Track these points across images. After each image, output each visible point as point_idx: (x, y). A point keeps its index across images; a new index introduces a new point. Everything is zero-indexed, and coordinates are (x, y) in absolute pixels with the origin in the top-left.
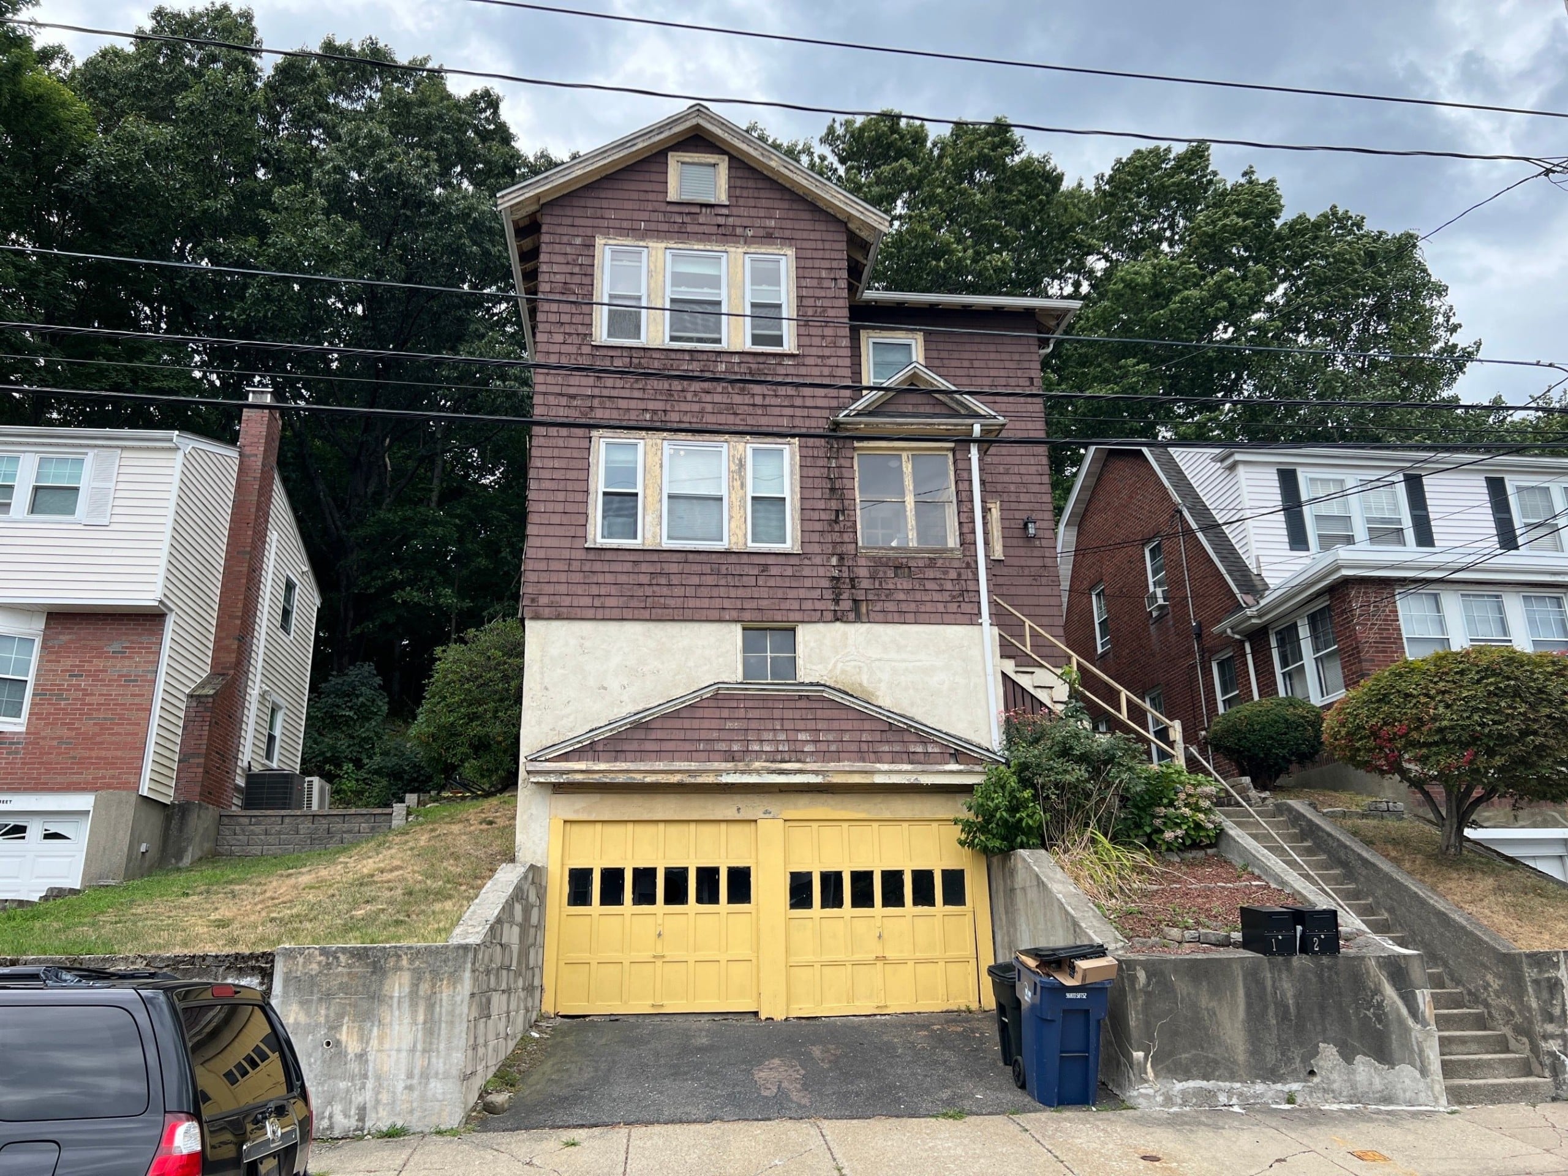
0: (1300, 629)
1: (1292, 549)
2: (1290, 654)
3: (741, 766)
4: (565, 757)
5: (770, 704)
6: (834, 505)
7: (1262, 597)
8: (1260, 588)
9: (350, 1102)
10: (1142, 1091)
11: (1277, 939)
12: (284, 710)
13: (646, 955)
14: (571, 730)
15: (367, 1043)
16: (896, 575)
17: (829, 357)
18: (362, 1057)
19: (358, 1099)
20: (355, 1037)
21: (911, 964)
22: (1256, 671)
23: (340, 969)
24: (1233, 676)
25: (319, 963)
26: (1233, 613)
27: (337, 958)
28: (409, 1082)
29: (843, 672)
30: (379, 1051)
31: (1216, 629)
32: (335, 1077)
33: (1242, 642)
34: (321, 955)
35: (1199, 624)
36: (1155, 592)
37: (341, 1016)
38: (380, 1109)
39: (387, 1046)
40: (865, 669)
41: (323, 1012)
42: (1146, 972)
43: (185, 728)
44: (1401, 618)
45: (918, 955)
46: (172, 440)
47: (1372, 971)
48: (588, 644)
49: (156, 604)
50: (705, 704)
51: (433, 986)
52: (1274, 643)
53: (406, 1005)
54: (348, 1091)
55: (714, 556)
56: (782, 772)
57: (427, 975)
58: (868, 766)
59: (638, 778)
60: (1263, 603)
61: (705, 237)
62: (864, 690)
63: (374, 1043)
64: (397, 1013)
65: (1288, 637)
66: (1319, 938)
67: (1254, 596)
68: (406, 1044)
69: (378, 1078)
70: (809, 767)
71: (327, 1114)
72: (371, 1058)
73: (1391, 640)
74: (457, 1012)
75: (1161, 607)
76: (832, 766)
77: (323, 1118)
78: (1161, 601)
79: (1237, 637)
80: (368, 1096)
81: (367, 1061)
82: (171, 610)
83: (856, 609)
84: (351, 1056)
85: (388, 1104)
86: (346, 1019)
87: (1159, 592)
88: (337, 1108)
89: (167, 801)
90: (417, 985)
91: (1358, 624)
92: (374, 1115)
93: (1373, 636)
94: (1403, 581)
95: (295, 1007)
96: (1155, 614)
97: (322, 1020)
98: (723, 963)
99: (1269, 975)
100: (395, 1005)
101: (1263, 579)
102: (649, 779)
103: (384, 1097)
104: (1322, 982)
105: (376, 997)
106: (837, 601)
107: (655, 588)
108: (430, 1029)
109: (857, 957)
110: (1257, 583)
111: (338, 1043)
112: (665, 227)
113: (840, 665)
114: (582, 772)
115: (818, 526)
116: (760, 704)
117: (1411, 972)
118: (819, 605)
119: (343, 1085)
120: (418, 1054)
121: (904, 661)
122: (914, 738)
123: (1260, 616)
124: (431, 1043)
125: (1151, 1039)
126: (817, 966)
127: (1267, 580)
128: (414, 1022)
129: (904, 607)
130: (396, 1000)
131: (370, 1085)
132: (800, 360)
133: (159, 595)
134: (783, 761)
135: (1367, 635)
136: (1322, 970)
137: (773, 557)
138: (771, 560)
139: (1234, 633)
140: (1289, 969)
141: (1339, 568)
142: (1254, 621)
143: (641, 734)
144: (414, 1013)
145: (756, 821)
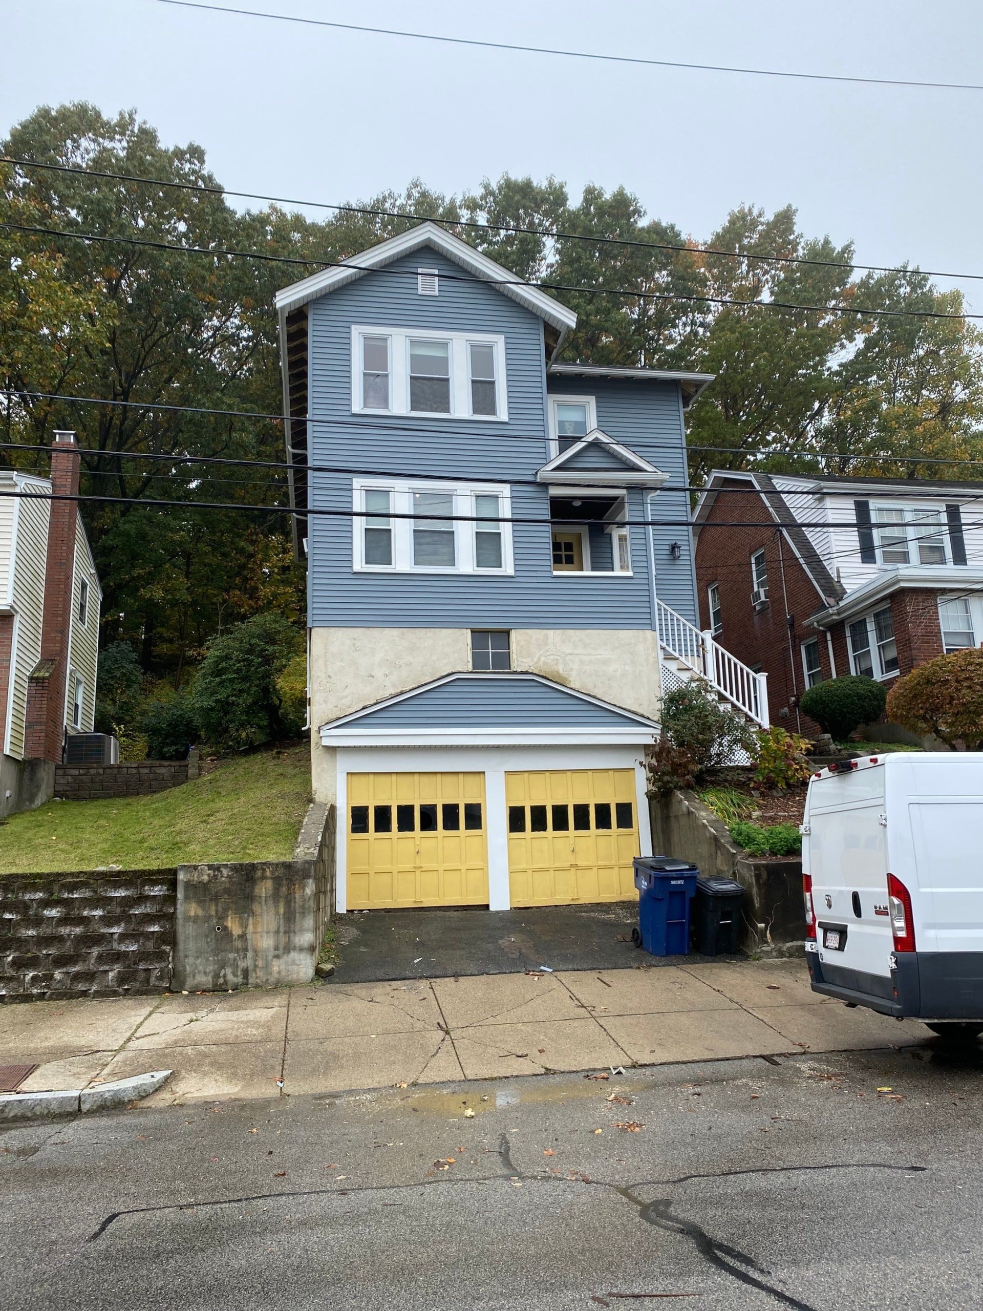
0: (868, 625)
1: (863, 562)
2: (861, 642)
7: (841, 599)
8: (839, 592)
9: (237, 966)
10: (764, 949)
12: (83, 684)
13: (409, 867)
14: (349, 707)
15: (246, 927)
18: (243, 937)
19: (242, 964)
20: (237, 924)
21: (595, 869)
22: (834, 654)
23: (223, 879)
24: (817, 656)
25: (209, 875)
26: (818, 612)
27: (221, 872)
28: (277, 952)
29: (545, 664)
30: (254, 933)
31: (805, 623)
32: (225, 951)
33: (824, 632)
34: (209, 869)
35: (792, 617)
36: (758, 592)
37: (226, 910)
38: (258, 970)
39: (259, 930)
40: (561, 661)
41: (213, 908)
42: (768, 872)
43: (28, 702)
44: (940, 617)
45: (600, 863)
46: (12, 479)
48: (358, 643)
49: (8, 608)
51: (289, 889)
52: (848, 634)
53: (271, 902)
54: (235, 960)
57: (284, 882)
60: (842, 604)
62: (560, 676)
63: (250, 928)
64: (265, 907)
65: (859, 629)
67: (835, 598)
68: (273, 926)
69: (255, 951)
71: (222, 974)
72: (248, 936)
73: (933, 633)
74: (307, 906)
75: (763, 603)
77: (219, 977)
78: (763, 598)
79: (821, 628)
80: (249, 963)
81: (246, 939)
82: (17, 612)
84: (235, 936)
85: (263, 968)
86: (230, 912)
87: (762, 591)
88: (229, 971)
89: (19, 758)
90: (278, 889)
91: (910, 622)
92: (254, 975)
93: (920, 632)
94: (944, 591)
95: (194, 905)
96: (758, 608)
97: (213, 913)
98: (464, 871)
100: (263, 902)
101: (841, 585)
103: (260, 963)
105: (250, 898)
108: (290, 918)
109: (557, 865)
110: (838, 588)
111: (226, 928)
113: (543, 659)
119: (231, 956)
120: (281, 934)
121: (590, 655)
123: (839, 614)
124: (290, 927)
125: (770, 915)
126: (530, 872)
127: (845, 586)
128: (277, 913)
130: (263, 899)
131: (250, 954)
133: (9, 601)
135: (915, 630)
139: (819, 625)
141: (898, 581)
142: (834, 617)
144: (277, 907)
145: (484, 771)
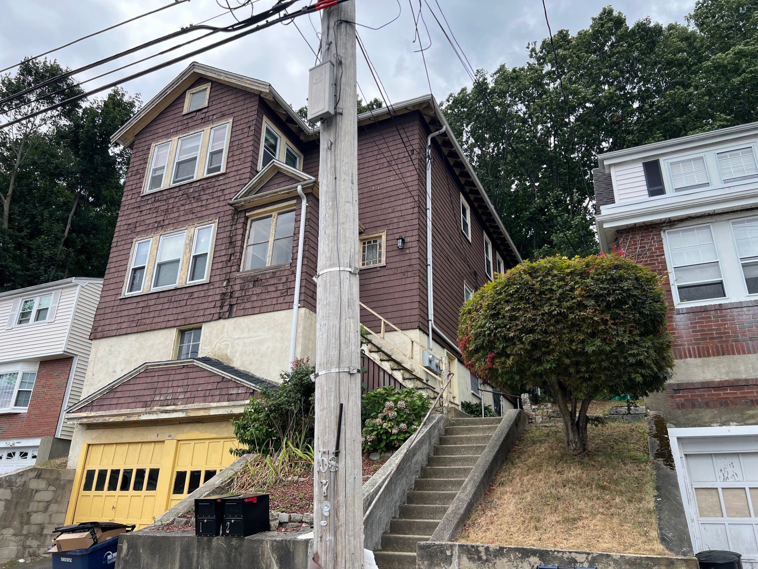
3: (148, 409)
4: (80, 410)
5: (169, 372)
6: (230, 251)
11: (203, 522)
16: (254, 286)
17: (240, 170)
29: (219, 349)
40: (230, 346)
42: (128, 545)
44: (667, 252)
46: (72, 282)
47: (266, 553)
48: (113, 349)
49: (62, 353)
50: (141, 376)
55: (171, 292)
56: (166, 412)
58: (207, 405)
59: (108, 420)
61: (196, 126)
66: (231, 522)
70: (178, 408)
76: (190, 406)
82: (76, 355)
83: (230, 311)
99: (196, 552)
102: (112, 420)
104: (229, 561)
106: (222, 307)
107: (143, 315)
112: (180, 128)
113: (218, 345)
114: (86, 417)
115: (220, 265)
116: (164, 373)
117: (296, 556)
118: (213, 311)
121: (251, 337)
122: (233, 385)
129: (255, 304)
132: (227, 176)
133: (64, 349)
134: (167, 405)
136: (231, 551)
137: (196, 287)
138: (195, 289)
140: (210, 548)
143: (111, 395)
145: (164, 441)
